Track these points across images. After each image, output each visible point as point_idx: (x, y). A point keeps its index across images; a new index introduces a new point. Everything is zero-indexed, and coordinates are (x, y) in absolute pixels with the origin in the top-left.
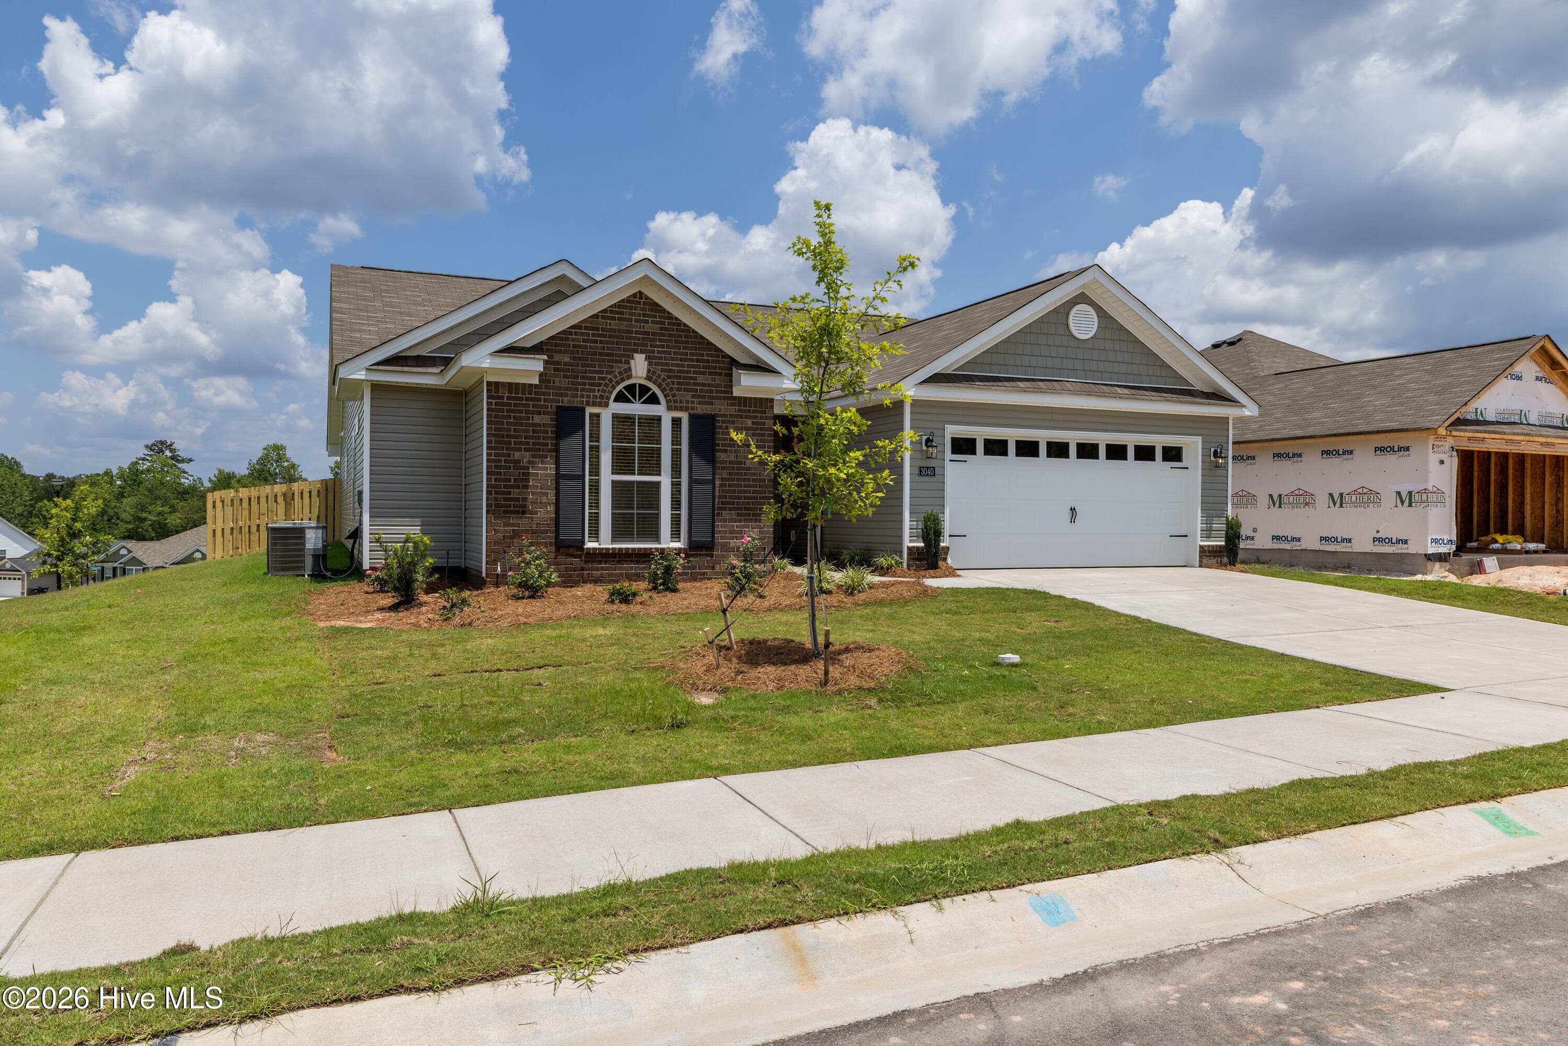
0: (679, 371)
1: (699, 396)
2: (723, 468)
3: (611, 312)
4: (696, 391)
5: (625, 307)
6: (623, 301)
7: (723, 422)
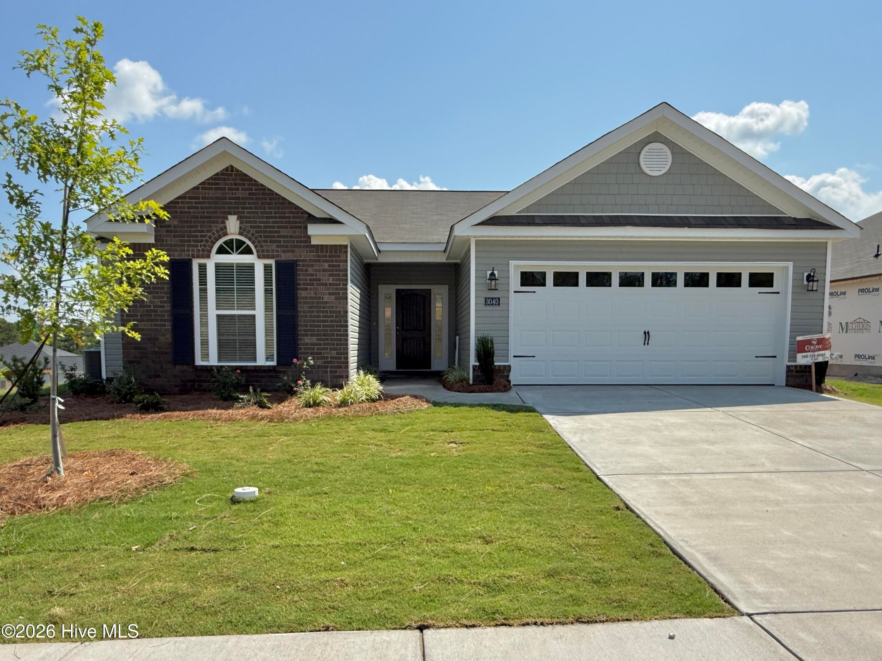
0: (265, 227)
1: (282, 246)
2: (305, 303)
3: (209, 184)
4: (280, 242)
5: (220, 179)
6: (217, 174)
7: (303, 265)
